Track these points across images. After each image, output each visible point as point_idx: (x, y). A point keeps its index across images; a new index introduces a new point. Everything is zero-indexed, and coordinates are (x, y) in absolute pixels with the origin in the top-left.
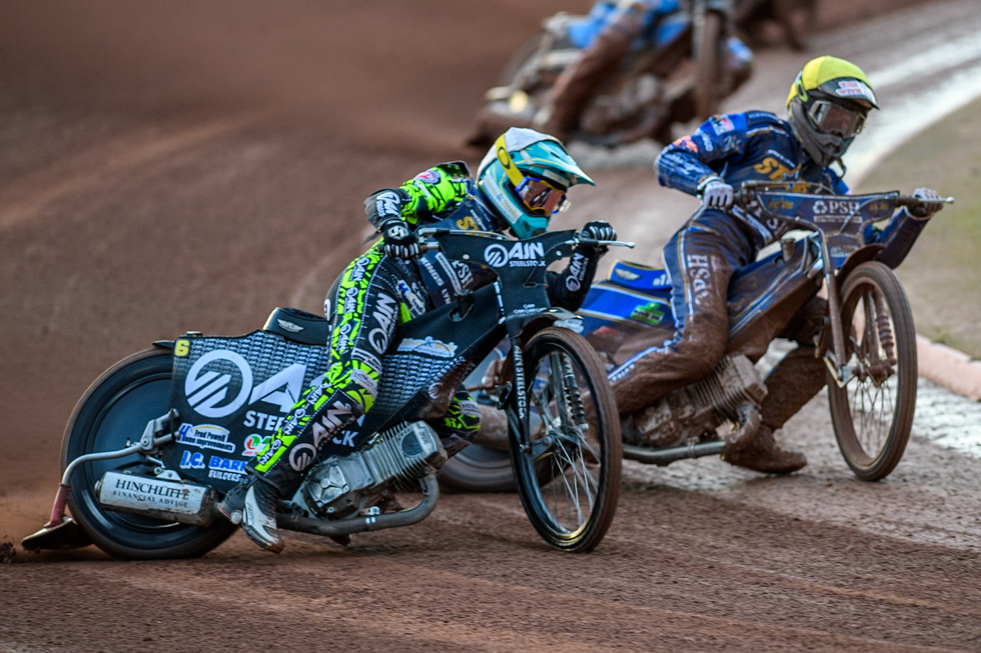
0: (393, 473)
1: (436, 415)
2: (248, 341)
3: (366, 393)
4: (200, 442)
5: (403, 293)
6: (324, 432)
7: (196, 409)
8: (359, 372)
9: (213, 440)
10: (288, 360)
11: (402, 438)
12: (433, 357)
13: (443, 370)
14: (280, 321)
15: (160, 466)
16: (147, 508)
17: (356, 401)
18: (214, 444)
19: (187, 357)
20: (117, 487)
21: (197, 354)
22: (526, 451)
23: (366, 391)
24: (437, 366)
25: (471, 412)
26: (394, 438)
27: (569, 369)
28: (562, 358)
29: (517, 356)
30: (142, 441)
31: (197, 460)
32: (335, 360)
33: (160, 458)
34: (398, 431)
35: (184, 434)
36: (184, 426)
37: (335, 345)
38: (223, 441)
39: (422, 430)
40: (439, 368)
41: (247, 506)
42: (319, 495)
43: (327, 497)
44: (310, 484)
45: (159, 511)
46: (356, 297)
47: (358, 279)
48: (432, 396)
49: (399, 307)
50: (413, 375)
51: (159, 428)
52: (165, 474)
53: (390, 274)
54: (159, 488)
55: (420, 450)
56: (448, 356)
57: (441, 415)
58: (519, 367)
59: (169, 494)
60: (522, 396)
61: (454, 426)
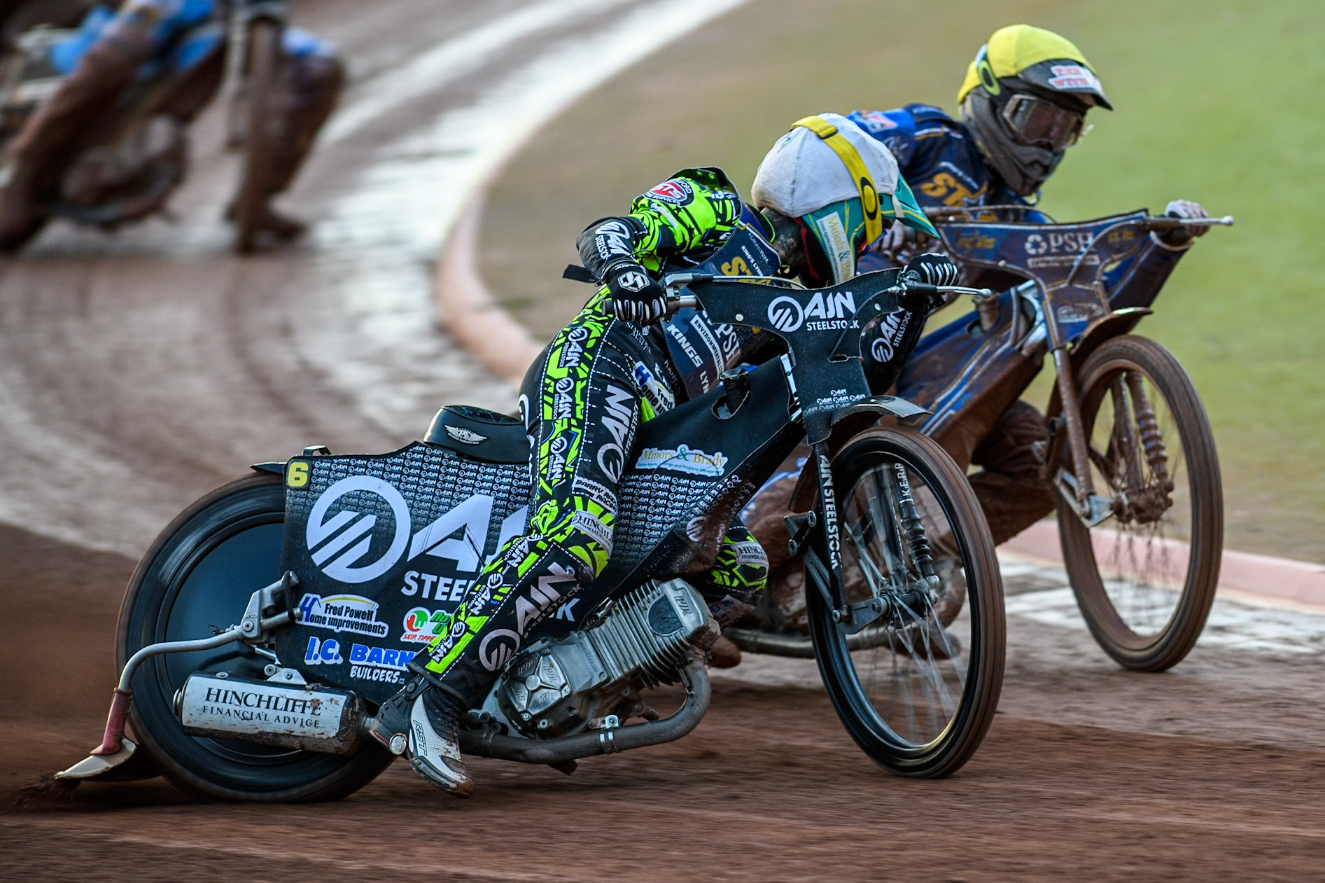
0: (638, 662)
1: (700, 567)
2: (401, 461)
3: (597, 548)
4: (332, 622)
5: (643, 381)
6: (533, 611)
7: (325, 571)
8: (584, 515)
9: (353, 619)
10: (465, 489)
11: (649, 606)
12: (692, 477)
13: (708, 498)
14: (449, 428)
15: (272, 661)
16: (256, 731)
17: (583, 561)
18: (356, 625)
19: (306, 489)
20: (208, 699)
21: (321, 484)
22: (842, 619)
23: (598, 544)
24: (698, 491)
25: (752, 560)
26: (636, 607)
27: (906, 490)
28: (894, 473)
29: (823, 470)
30: (244, 623)
31: (330, 651)
32: (545, 497)
33: (271, 648)
34: (642, 596)
35: (309, 609)
36: (308, 599)
37: (544, 472)
38: (370, 619)
39: (680, 593)
40: (702, 494)
41: (414, 726)
42: (524, 703)
43: (537, 705)
44: (509, 685)
45: (276, 735)
46: (572, 393)
47: (572, 364)
48: (691, 537)
49: (639, 404)
50: (660, 506)
51: (268, 602)
52: (281, 676)
53: (622, 353)
54: (273, 700)
55: (679, 624)
56: (714, 474)
57: (707, 566)
58: (828, 488)
59: (290, 708)
60: (835, 533)
61: (728, 583)
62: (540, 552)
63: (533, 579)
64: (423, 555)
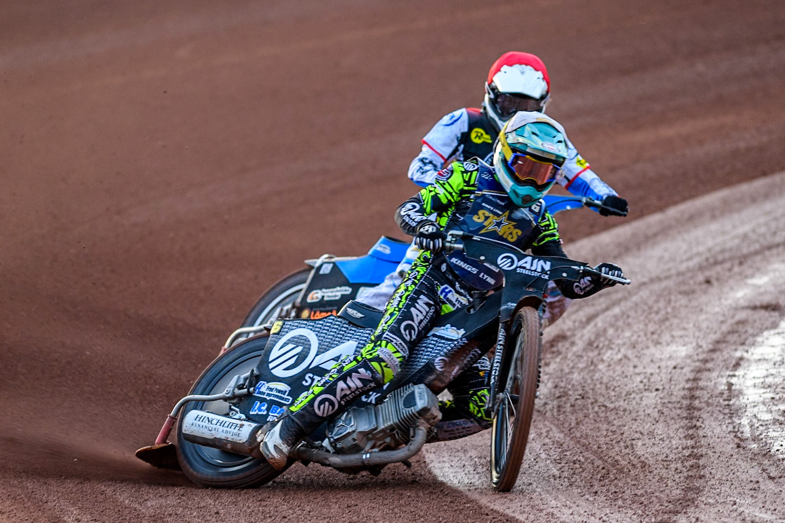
0: (391, 422)
2: (322, 322)
3: (386, 366)
4: (269, 395)
5: (446, 295)
6: (346, 390)
7: (272, 371)
9: (277, 394)
10: (347, 338)
11: (405, 395)
12: (447, 339)
13: (449, 348)
14: (348, 309)
15: (236, 411)
16: (213, 437)
17: (377, 371)
18: (277, 397)
19: (278, 334)
20: (195, 420)
21: (285, 332)
23: (387, 365)
24: (446, 345)
26: (399, 395)
29: (500, 336)
30: (226, 391)
31: (262, 408)
33: (238, 407)
34: (404, 391)
35: (259, 388)
36: (261, 383)
38: (284, 394)
39: (421, 391)
42: (334, 433)
43: (337, 434)
45: (220, 439)
46: (401, 297)
47: (408, 285)
48: (437, 367)
50: (429, 352)
51: (242, 382)
52: (236, 415)
53: (434, 281)
54: (224, 422)
55: (415, 405)
56: (457, 338)
58: (500, 345)
59: (229, 427)
60: (497, 367)
61: (475, 413)
62: (358, 362)
63: (349, 374)
64: (317, 367)
